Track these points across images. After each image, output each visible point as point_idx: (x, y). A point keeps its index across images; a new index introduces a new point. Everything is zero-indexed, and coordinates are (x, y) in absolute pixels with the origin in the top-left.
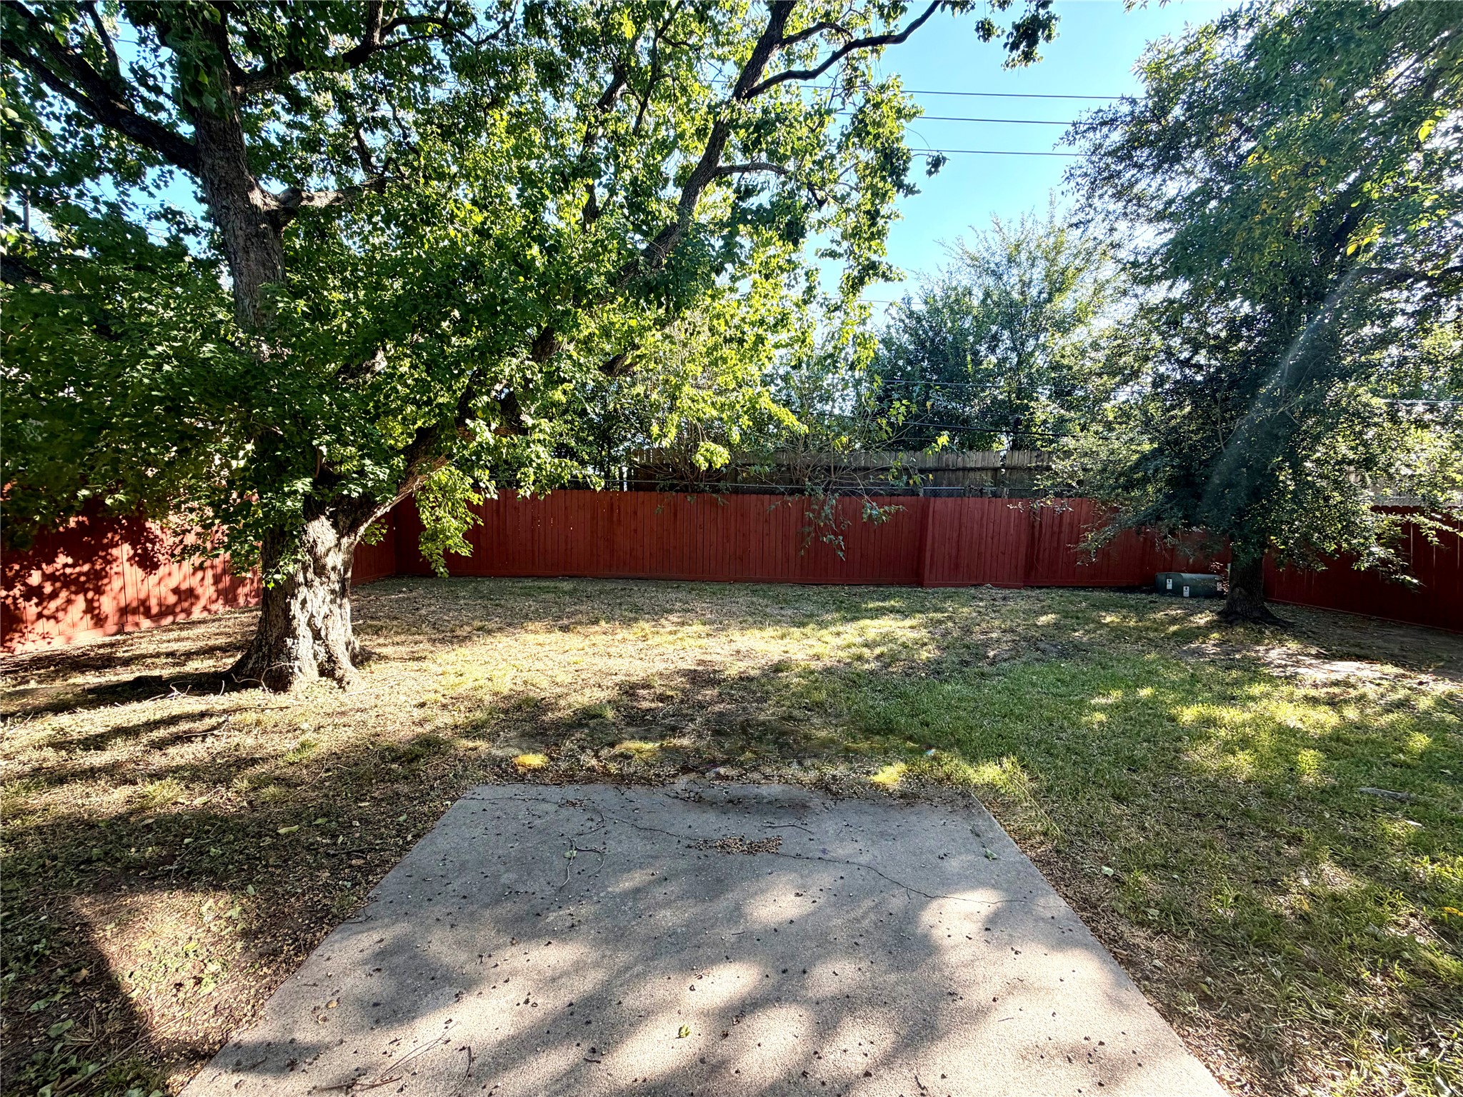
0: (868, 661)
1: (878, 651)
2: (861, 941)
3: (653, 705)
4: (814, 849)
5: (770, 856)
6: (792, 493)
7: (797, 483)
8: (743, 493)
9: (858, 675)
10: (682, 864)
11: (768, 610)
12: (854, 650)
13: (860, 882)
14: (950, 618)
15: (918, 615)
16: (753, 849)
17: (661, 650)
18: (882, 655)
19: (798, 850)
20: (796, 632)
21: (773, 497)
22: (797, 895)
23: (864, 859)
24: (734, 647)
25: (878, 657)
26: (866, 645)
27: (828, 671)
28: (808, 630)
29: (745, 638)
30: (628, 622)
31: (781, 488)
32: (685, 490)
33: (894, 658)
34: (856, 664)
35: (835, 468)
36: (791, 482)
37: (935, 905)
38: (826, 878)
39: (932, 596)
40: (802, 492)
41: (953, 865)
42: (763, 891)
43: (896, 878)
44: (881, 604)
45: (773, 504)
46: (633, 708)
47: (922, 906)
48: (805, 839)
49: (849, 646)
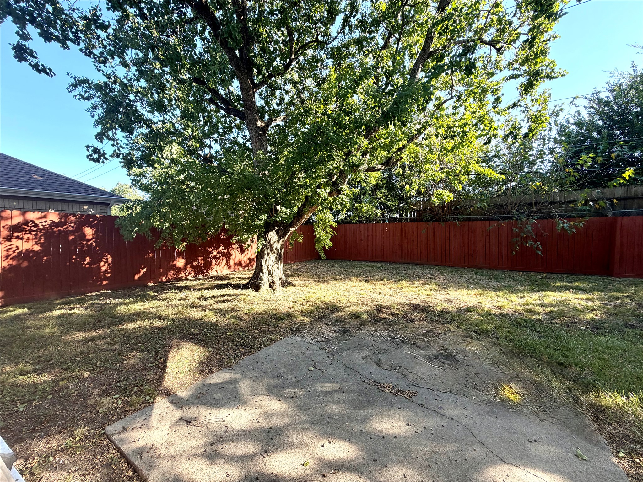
0: (538, 314)
1: (549, 309)
2: (433, 466)
3: (386, 316)
4: (434, 405)
5: (404, 399)
6: (504, 219)
7: (508, 213)
8: (473, 220)
9: (525, 320)
10: (356, 388)
11: (481, 282)
12: (531, 307)
13: (455, 433)
14: (628, 297)
15: (596, 293)
16: (397, 393)
17: (406, 294)
18: (552, 312)
19: (424, 402)
20: (493, 294)
21: (492, 222)
22: (408, 425)
23: (465, 421)
24: (448, 297)
25: (547, 314)
26: (542, 305)
27: (503, 315)
28: (500, 294)
29: (457, 293)
30: (396, 281)
31: (497, 216)
32: (438, 220)
33: (561, 314)
34: (527, 315)
35: (536, 203)
36: (504, 213)
37: (505, 467)
38: (431, 422)
39: (618, 283)
40: (511, 218)
41: (539, 449)
42: (389, 416)
43: (484, 440)
44: (567, 284)
45: (491, 226)
46: (377, 316)
47: (494, 463)
48: (432, 398)
49: (528, 305)
